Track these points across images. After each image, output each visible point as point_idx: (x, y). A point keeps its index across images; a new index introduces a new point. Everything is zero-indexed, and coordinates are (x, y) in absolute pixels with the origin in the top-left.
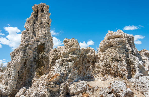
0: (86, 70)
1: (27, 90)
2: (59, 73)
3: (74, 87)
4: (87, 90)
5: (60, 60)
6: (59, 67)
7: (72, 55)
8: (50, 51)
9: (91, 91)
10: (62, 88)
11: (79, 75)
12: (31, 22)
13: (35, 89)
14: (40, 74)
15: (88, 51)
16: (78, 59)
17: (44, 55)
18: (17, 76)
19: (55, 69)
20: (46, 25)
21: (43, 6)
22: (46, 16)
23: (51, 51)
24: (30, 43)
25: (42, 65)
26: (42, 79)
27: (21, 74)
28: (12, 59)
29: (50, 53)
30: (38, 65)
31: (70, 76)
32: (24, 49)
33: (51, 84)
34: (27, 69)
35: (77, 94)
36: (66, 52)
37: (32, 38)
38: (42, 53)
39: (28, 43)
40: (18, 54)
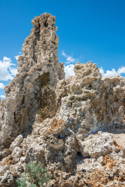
0: (113, 114)
1: (24, 139)
2: (67, 118)
3: (90, 143)
4: (112, 152)
5: (67, 98)
6: (66, 109)
7: (87, 90)
8: (56, 84)
9: (119, 154)
10: (68, 144)
11: (100, 122)
12: (31, 42)
13: (35, 138)
14: (44, 117)
15: (116, 82)
16: (98, 97)
17: (48, 90)
18: (12, 119)
19: (61, 111)
20: (50, 44)
21: (47, 17)
22: (51, 32)
23: (58, 84)
24: (28, 73)
25: (45, 104)
26: (45, 124)
27: (19, 116)
28: (7, 95)
29: (57, 87)
30: (41, 104)
31: (83, 123)
32: (21, 82)
33: (50, 137)
34: (26, 109)
35: (95, 156)
36: (77, 84)
37: (32, 65)
38: (45, 87)
39: (26, 73)
40: (13, 88)
